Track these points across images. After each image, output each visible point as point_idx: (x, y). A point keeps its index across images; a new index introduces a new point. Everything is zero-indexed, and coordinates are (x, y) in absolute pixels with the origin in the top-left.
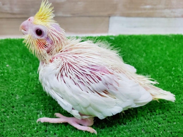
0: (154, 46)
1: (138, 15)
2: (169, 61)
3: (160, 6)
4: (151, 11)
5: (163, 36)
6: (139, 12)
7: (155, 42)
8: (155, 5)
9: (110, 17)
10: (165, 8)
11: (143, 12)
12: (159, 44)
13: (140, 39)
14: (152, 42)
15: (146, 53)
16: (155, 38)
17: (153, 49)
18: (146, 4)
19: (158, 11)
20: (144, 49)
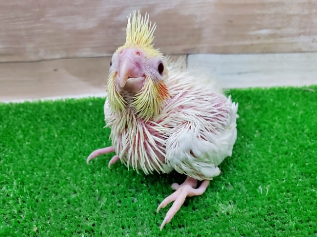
0: (277, 113)
1: (245, 50)
2: (309, 147)
3: (290, 30)
4: (271, 41)
5: (298, 90)
6: (248, 42)
7: (280, 104)
8: (279, 28)
9: (188, 55)
10: (300, 35)
11: (255, 42)
12: (288, 109)
13: (249, 98)
14: (274, 103)
15: (260, 131)
16: (281, 94)
17: (275, 121)
18: (260, 28)
19: (285, 40)
20: (256, 120)
